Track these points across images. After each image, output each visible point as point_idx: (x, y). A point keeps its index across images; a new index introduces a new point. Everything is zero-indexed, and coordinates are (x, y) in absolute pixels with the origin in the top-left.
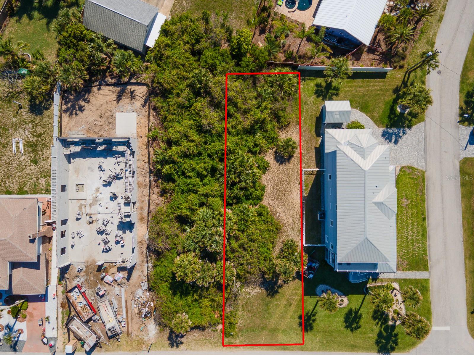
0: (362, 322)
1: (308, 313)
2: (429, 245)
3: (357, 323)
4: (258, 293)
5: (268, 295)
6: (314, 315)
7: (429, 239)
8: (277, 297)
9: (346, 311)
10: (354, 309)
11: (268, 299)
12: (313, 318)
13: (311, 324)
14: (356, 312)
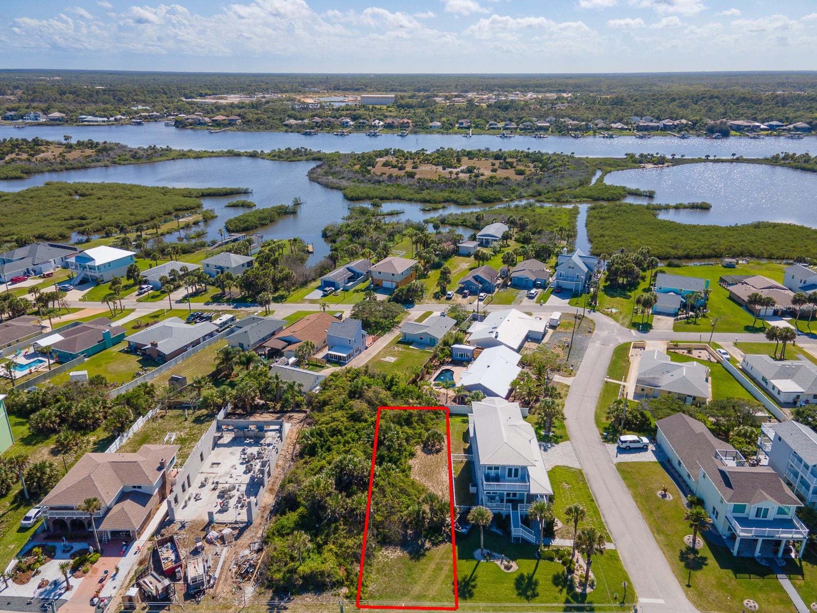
0: (539, 589)
1: (466, 578)
2: (606, 522)
3: (534, 589)
4: (399, 558)
5: (411, 559)
6: (474, 580)
7: (604, 516)
8: (423, 560)
9: (516, 576)
10: (526, 574)
11: (412, 563)
12: (473, 583)
13: (470, 590)
14: (530, 578)
